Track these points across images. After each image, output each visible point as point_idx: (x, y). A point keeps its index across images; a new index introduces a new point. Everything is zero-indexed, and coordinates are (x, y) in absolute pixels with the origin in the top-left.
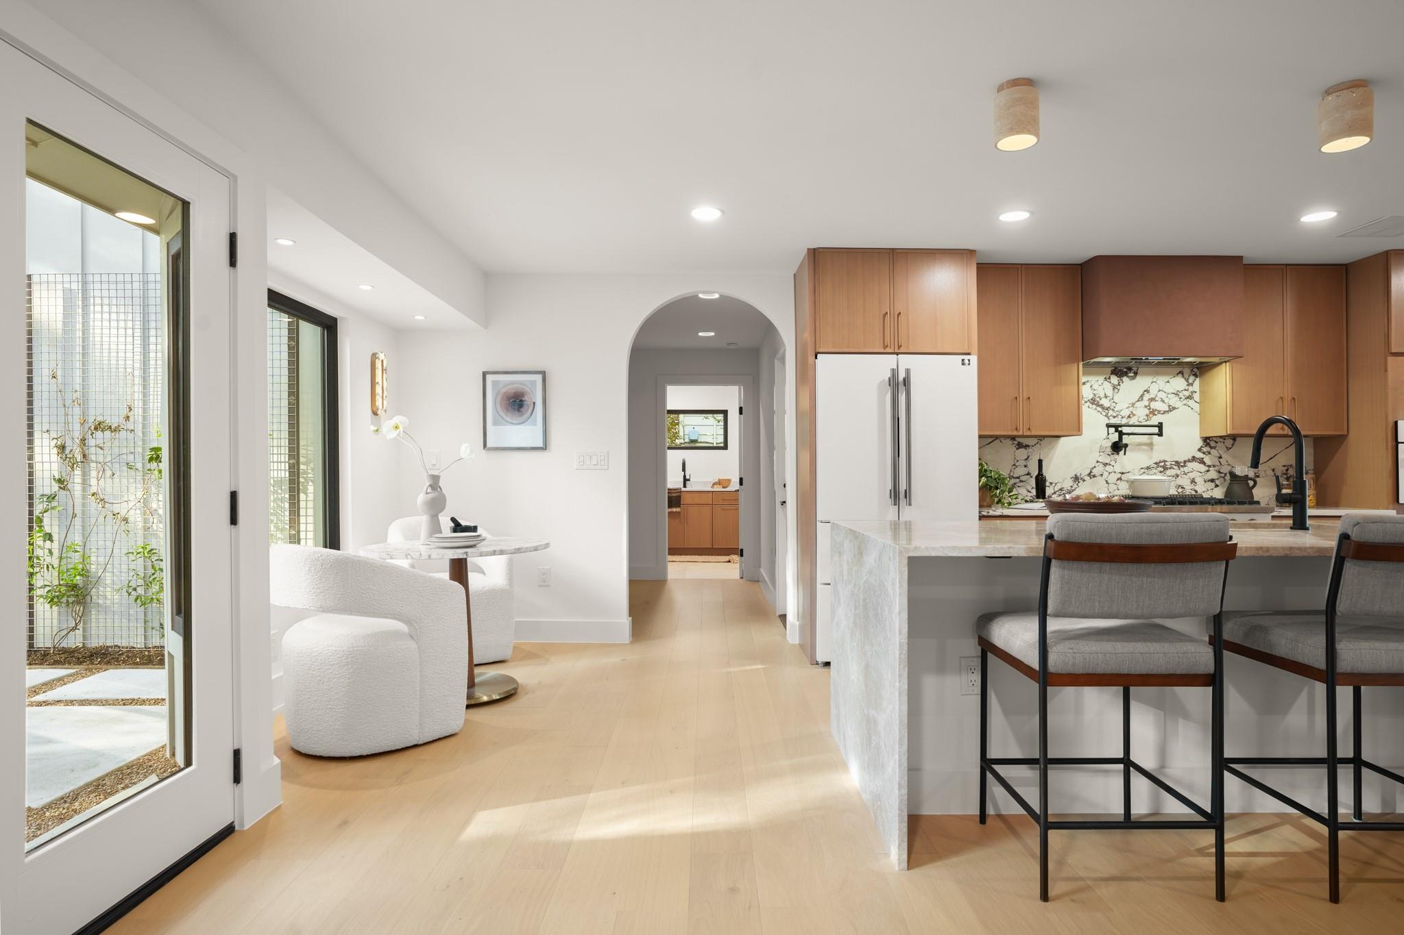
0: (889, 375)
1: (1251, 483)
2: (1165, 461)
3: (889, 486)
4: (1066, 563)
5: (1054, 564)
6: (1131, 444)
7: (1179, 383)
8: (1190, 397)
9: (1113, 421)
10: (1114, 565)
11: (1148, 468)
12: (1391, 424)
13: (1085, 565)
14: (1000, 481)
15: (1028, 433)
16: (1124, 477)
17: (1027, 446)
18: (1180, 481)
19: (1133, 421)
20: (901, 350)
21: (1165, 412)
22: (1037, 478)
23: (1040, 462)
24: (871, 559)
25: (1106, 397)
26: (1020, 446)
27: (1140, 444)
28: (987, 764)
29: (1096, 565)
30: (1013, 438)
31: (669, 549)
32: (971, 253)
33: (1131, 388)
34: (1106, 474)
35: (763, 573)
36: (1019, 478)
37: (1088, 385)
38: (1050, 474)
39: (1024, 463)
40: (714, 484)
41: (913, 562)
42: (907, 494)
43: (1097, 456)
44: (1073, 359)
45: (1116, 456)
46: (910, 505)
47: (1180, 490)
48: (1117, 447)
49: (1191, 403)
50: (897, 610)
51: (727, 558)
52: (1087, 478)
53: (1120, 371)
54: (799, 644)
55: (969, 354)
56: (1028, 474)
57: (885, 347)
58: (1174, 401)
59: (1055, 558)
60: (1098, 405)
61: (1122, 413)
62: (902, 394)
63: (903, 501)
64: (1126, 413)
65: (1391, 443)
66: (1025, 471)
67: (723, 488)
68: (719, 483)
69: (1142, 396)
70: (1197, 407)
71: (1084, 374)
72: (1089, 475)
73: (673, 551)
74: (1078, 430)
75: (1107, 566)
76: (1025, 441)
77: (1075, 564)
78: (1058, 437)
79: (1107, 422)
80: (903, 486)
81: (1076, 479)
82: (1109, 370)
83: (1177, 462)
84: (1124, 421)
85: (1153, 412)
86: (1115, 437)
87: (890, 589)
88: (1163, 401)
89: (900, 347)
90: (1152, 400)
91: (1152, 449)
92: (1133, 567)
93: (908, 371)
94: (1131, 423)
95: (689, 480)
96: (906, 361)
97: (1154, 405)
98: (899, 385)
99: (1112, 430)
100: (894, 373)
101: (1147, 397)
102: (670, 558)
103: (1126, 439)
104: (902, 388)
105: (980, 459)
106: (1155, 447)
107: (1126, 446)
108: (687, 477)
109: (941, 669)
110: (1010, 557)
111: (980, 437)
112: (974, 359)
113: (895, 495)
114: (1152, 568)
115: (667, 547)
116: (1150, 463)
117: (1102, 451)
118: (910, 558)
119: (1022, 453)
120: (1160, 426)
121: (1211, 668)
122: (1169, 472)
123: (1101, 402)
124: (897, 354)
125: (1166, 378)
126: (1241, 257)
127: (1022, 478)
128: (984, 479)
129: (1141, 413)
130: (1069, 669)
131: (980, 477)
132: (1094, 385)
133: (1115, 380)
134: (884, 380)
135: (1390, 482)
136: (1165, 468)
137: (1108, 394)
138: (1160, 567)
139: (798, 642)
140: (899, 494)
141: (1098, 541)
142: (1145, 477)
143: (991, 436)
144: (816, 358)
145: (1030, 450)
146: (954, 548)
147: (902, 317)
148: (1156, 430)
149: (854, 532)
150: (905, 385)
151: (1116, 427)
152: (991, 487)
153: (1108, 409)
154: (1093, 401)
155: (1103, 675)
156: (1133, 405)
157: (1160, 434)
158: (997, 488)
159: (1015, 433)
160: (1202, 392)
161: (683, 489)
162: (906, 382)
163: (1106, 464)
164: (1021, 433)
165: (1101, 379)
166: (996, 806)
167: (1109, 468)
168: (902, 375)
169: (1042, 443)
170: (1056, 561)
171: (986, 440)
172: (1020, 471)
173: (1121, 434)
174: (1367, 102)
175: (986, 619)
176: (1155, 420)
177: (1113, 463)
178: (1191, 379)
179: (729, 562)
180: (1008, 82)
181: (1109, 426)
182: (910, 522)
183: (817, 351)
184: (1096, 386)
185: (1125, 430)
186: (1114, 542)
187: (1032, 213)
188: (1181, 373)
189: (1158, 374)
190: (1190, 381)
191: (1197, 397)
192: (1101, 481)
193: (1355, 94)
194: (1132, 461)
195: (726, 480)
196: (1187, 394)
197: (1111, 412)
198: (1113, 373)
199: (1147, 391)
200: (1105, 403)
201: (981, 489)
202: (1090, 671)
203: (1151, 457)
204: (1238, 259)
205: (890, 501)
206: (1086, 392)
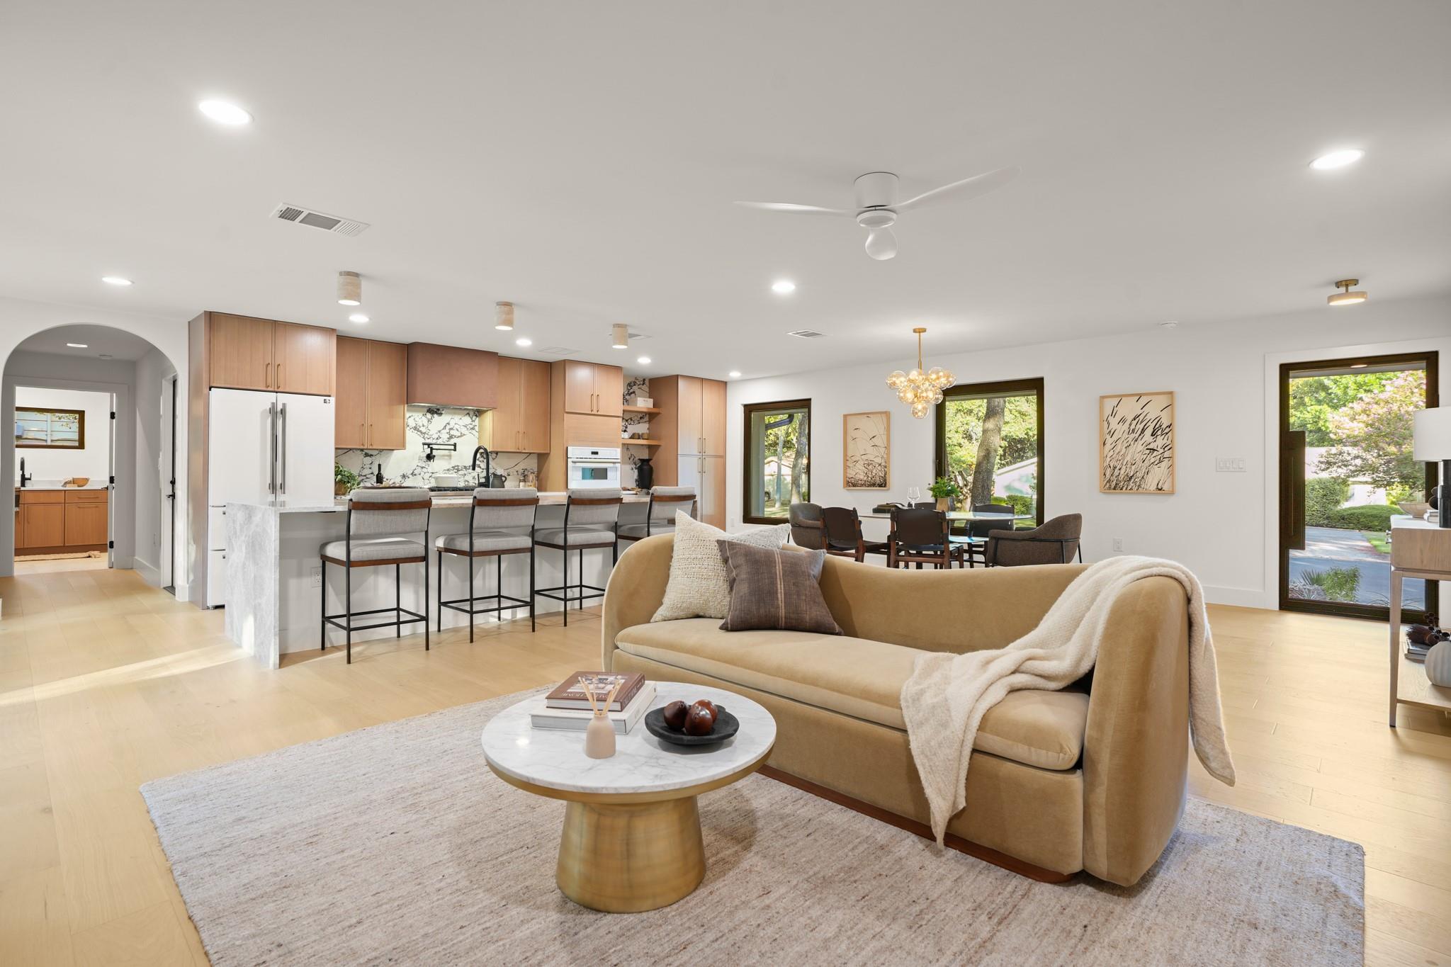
0: (270, 406)
1: (504, 479)
2: (458, 466)
3: (269, 481)
4: (358, 512)
5: (353, 511)
6: (438, 455)
7: (467, 420)
8: (473, 429)
9: (428, 441)
10: (380, 512)
11: (448, 470)
12: (565, 449)
13: (367, 512)
14: (351, 478)
15: (371, 447)
16: (433, 475)
17: (371, 455)
18: (466, 478)
19: (439, 442)
20: (279, 390)
21: (459, 437)
22: (377, 476)
23: (379, 465)
24: (257, 518)
25: (423, 426)
26: (367, 455)
27: (444, 456)
28: (325, 619)
29: (372, 511)
30: (362, 450)
31: (16, 549)
32: (333, 330)
33: (439, 421)
34: (422, 473)
35: (139, 559)
36: (365, 476)
37: (412, 418)
38: (386, 474)
39: (370, 466)
40: (66, 483)
41: (282, 515)
42: (283, 486)
43: (416, 462)
44: (401, 402)
45: (429, 463)
46: (284, 493)
47: (467, 483)
48: (430, 457)
49: (474, 432)
50: (273, 539)
51: (86, 554)
52: (410, 476)
53: (434, 411)
54: (189, 601)
55: (330, 396)
56: (372, 473)
57: (268, 387)
58: (464, 430)
59: (354, 509)
60: (418, 431)
61: (433, 437)
62: (280, 419)
63: (279, 491)
64: (436, 436)
65: (565, 458)
66: (370, 471)
67: (79, 486)
68: (74, 481)
69: (445, 426)
70: (477, 434)
71: (408, 410)
72: (412, 474)
73: (20, 552)
74: (403, 446)
75: (376, 512)
76: (370, 452)
77: (362, 512)
78: (393, 450)
79: (424, 441)
80: (279, 481)
81: (404, 476)
82: (426, 409)
83: (465, 467)
84: (434, 441)
85: (451, 437)
86: (428, 451)
87: (269, 531)
88: (458, 430)
89: (278, 387)
90: (451, 429)
91: (450, 459)
92: (388, 512)
93: (284, 405)
94: (438, 443)
95: (30, 479)
96: (282, 399)
97: (452, 432)
98: (277, 414)
99: (426, 446)
100: (274, 406)
101: (448, 427)
102: (17, 558)
103: (435, 452)
104: (279, 415)
105: (336, 463)
106: (452, 458)
107: (434, 456)
108: (27, 476)
109: (300, 574)
110: (335, 512)
111: (336, 449)
112: (333, 399)
113: (273, 487)
114: (396, 512)
115: (14, 548)
116: (450, 467)
117: (420, 459)
118: (280, 514)
119: (368, 460)
120: (455, 445)
121: (423, 554)
122: (460, 473)
123: (420, 429)
124: (277, 393)
125: (460, 417)
126: (497, 353)
127: (367, 476)
128: (339, 477)
129: (445, 436)
130: (361, 559)
131: (336, 475)
132: (415, 418)
133: (429, 416)
134: (266, 410)
135: (565, 477)
136: (458, 470)
137: (425, 424)
138: (400, 511)
139: (187, 600)
140: (275, 487)
141: (372, 501)
142: (445, 475)
143: (347, 449)
144: (210, 390)
145: (373, 458)
146: (305, 508)
147: (281, 368)
148: (453, 447)
149: (246, 506)
150: (282, 413)
151: (429, 445)
152: (345, 482)
153: (424, 433)
154: (415, 428)
155: (376, 560)
156: (439, 431)
157: (455, 450)
158: (349, 482)
159: (362, 447)
160: (480, 426)
161: (22, 489)
162: (283, 412)
163: (422, 468)
164: (366, 447)
165: (421, 415)
166: (331, 642)
167: (424, 470)
168: (280, 407)
169: (382, 453)
170: (356, 511)
171: (341, 451)
172: (366, 471)
173: (432, 449)
174: (510, 312)
175: (324, 545)
176: (452, 442)
177: (427, 467)
178: (474, 417)
179: (89, 557)
180: (345, 272)
181: (424, 444)
182: (284, 502)
183: (212, 385)
184: (417, 419)
185: (434, 447)
186: (379, 501)
187: (370, 319)
188: (468, 414)
189: (455, 414)
190: (473, 419)
191: (477, 428)
192: (419, 477)
193: (506, 308)
194: (438, 466)
195: (84, 479)
196: (472, 426)
197: (426, 436)
198: (428, 412)
199: (448, 424)
200: (423, 429)
201: (336, 483)
202: (371, 559)
203: (450, 463)
204: (496, 354)
205: (269, 491)
206: (411, 422)
